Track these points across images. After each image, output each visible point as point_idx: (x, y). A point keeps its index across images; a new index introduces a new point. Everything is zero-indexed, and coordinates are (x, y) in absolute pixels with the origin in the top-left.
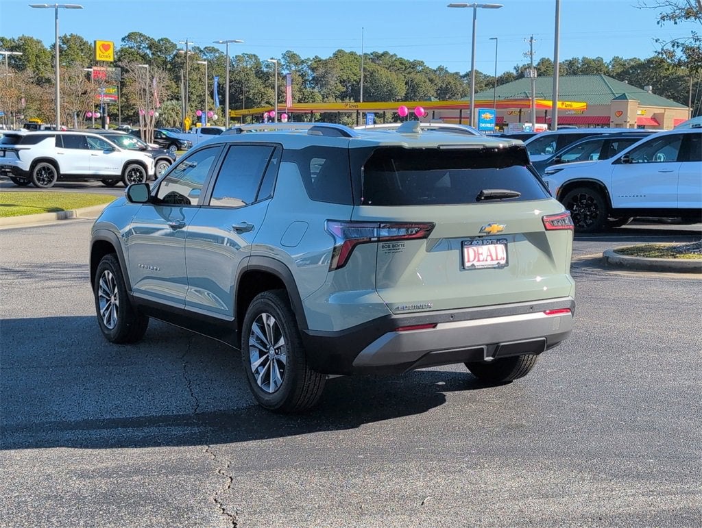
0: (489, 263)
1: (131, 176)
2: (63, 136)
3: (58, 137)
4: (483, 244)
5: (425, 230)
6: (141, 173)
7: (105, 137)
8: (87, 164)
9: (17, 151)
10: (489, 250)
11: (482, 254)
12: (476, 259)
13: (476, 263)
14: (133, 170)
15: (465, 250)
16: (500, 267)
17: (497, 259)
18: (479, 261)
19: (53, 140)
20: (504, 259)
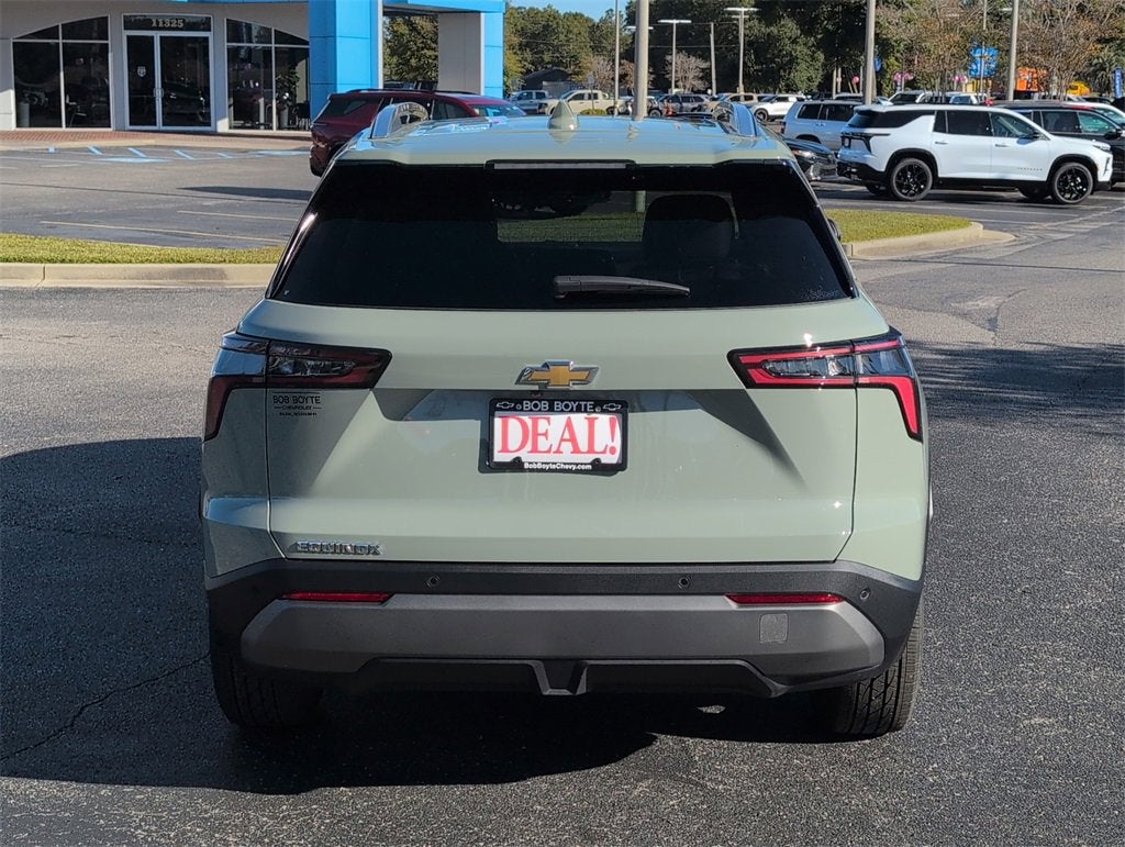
0: (567, 456)
1: (1066, 183)
2: (949, 112)
3: (940, 114)
4: (551, 410)
5: (365, 367)
6: (1084, 177)
7: (1022, 114)
8: (986, 162)
9: (867, 138)
10: (569, 425)
11: (545, 434)
12: (529, 446)
13: (526, 456)
14: (1070, 172)
15: (498, 422)
16: (599, 468)
17: (591, 450)
18: (535, 450)
19: (932, 119)
20: (613, 451)
